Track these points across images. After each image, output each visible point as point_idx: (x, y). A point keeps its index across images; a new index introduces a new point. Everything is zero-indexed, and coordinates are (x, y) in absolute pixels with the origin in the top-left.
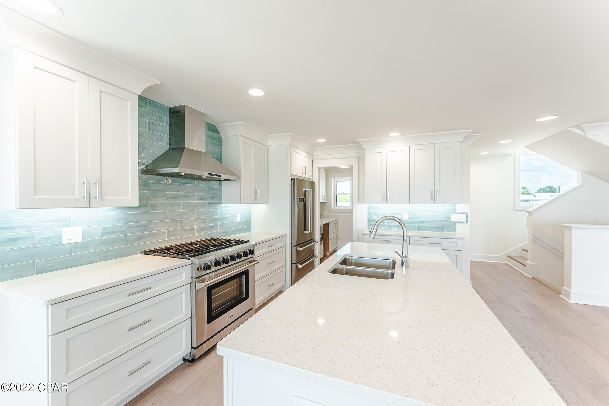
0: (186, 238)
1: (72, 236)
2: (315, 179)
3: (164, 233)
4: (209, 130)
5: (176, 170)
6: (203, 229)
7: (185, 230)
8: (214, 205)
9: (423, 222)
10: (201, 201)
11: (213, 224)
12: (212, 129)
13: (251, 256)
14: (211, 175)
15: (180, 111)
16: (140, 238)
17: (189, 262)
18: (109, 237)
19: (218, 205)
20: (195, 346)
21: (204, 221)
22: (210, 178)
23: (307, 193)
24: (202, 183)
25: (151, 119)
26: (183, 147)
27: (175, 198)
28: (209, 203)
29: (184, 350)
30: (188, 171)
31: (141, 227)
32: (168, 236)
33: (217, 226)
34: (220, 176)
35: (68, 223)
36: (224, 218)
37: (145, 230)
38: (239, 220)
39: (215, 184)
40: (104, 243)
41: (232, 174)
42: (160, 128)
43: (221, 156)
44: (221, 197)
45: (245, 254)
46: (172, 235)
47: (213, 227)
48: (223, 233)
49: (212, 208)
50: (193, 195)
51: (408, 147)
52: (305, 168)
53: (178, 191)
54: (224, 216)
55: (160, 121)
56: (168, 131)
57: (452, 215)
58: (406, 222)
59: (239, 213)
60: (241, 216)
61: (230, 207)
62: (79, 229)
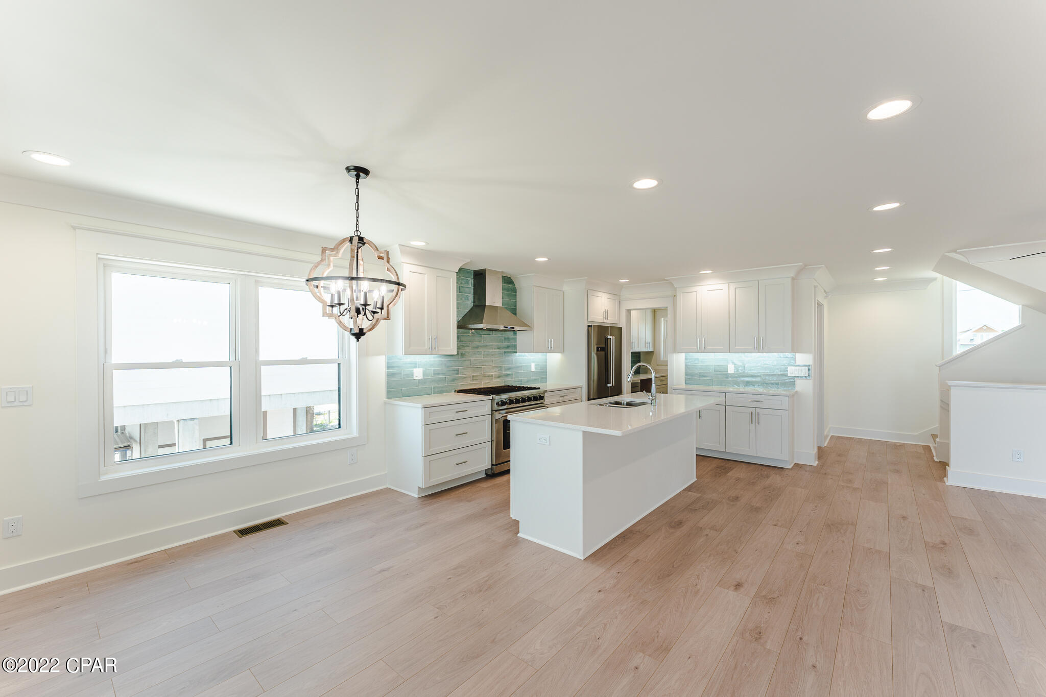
0: (486, 383)
1: (418, 374)
2: (623, 324)
3: (470, 377)
4: (505, 283)
5: (481, 326)
6: (499, 377)
7: (485, 376)
8: (508, 354)
9: (753, 376)
10: (498, 350)
11: (509, 372)
12: (508, 281)
13: (541, 401)
14: (507, 327)
15: (482, 274)
16: (454, 380)
17: (490, 397)
18: (436, 377)
19: (512, 354)
20: (494, 463)
21: (500, 368)
22: (506, 330)
23: (609, 340)
24: (499, 334)
25: (461, 283)
26: (483, 304)
27: (477, 347)
28: (505, 352)
29: (487, 464)
30: (490, 326)
31: (454, 371)
32: (473, 380)
33: (512, 374)
34: (514, 328)
35: (416, 366)
36: (518, 367)
37: (457, 374)
38: (533, 369)
39: (510, 335)
40: (433, 381)
41: (525, 325)
42: (467, 289)
43: (516, 306)
44: (515, 346)
45: (535, 398)
46: (475, 379)
47: (508, 375)
48: (519, 381)
49: (508, 357)
50: (492, 345)
51: (728, 284)
52: (606, 312)
53: (480, 342)
54: (518, 365)
55: (467, 283)
56: (472, 291)
57: (789, 368)
58: (732, 376)
59: (533, 362)
60: (535, 365)
61: (525, 355)
62: (422, 369)
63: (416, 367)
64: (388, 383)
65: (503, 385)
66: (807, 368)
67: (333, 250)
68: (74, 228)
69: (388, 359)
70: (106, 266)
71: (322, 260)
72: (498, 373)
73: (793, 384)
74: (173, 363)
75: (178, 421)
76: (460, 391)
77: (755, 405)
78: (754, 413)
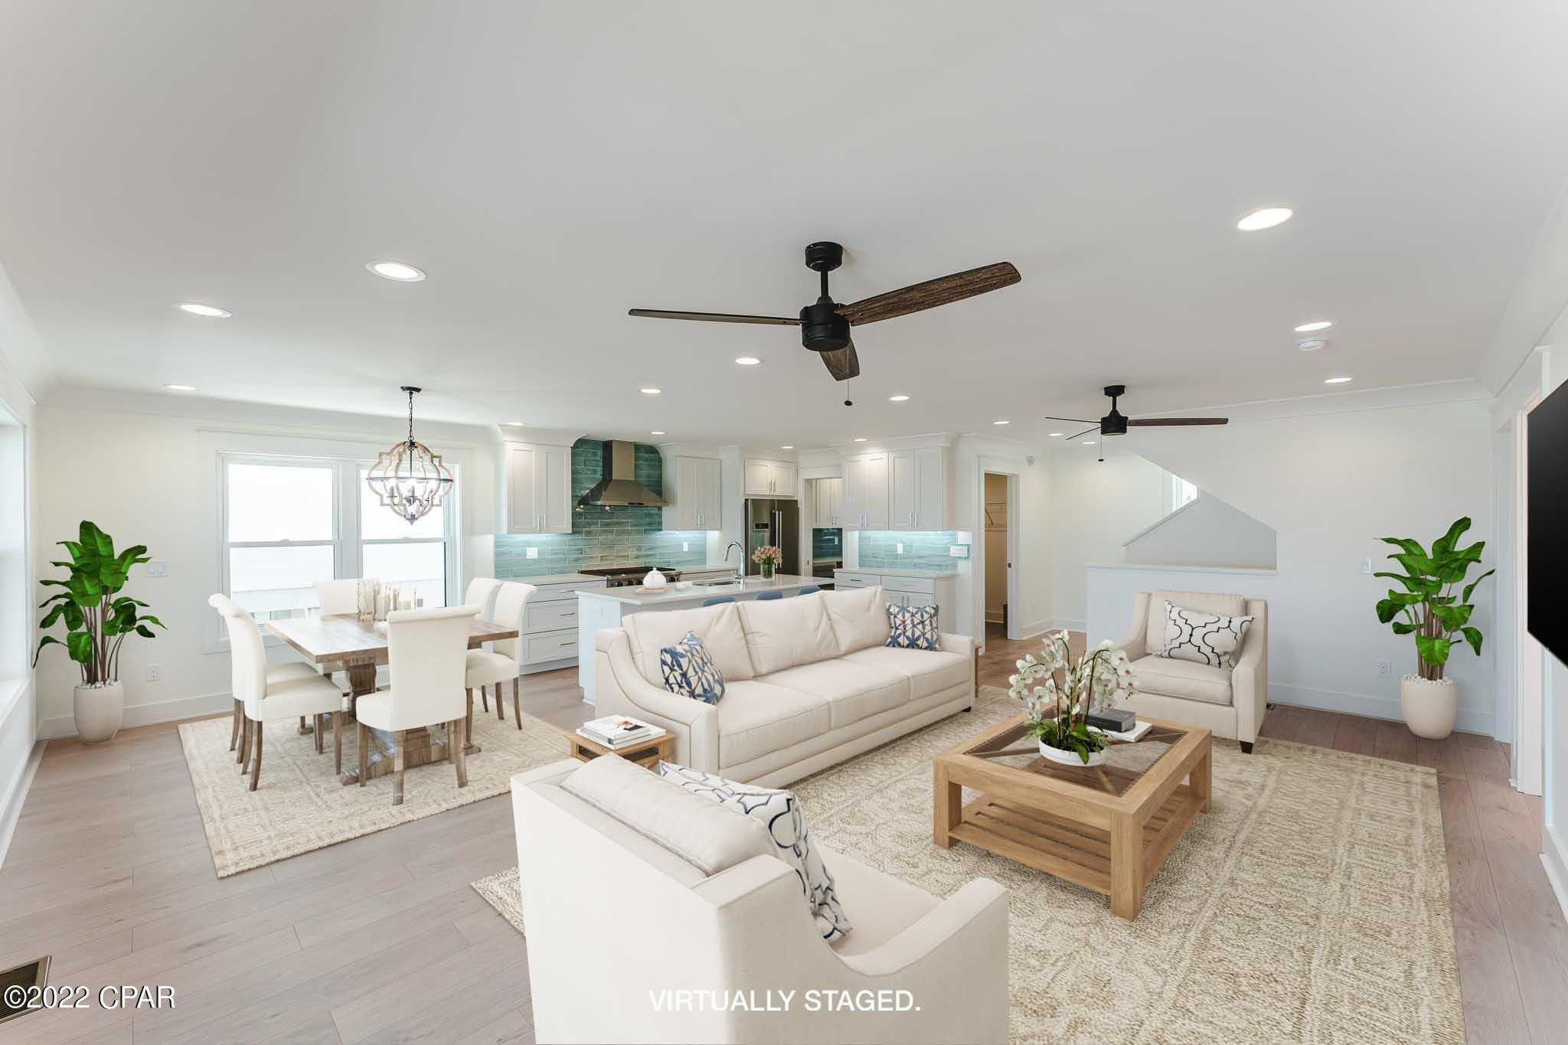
0: (619, 564)
1: (532, 553)
2: (799, 497)
4: (645, 453)
6: (637, 557)
8: (650, 532)
9: (920, 557)
10: (637, 528)
14: (633, 504)
15: (609, 446)
16: (576, 560)
17: (605, 578)
18: (555, 557)
19: (657, 532)
21: (639, 548)
25: (586, 456)
26: (610, 477)
28: (646, 530)
30: (610, 503)
31: (577, 551)
34: (643, 504)
35: (529, 544)
36: (665, 547)
37: (582, 554)
38: (686, 549)
39: (653, 510)
40: (551, 561)
41: (659, 500)
44: (660, 523)
49: (650, 535)
50: (629, 522)
52: (773, 483)
54: (666, 544)
55: (593, 456)
57: (952, 548)
58: (902, 557)
59: (686, 541)
60: (689, 545)
61: (674, 534)
62: (536, 549)
63: (530, 546)
64: (496, 562)
65: (643, 566)
66: (966, 547)
67: (388, 454)
68: (199, 431)
69: (497, 537)
70: (222, 459)
71: (380, 463)
72: (635, 553)
73: (955, 566)
74: (281, 542)
75: (309, 609)
76: (583, 572)
77: (907, 589)
78: (906, 598)
